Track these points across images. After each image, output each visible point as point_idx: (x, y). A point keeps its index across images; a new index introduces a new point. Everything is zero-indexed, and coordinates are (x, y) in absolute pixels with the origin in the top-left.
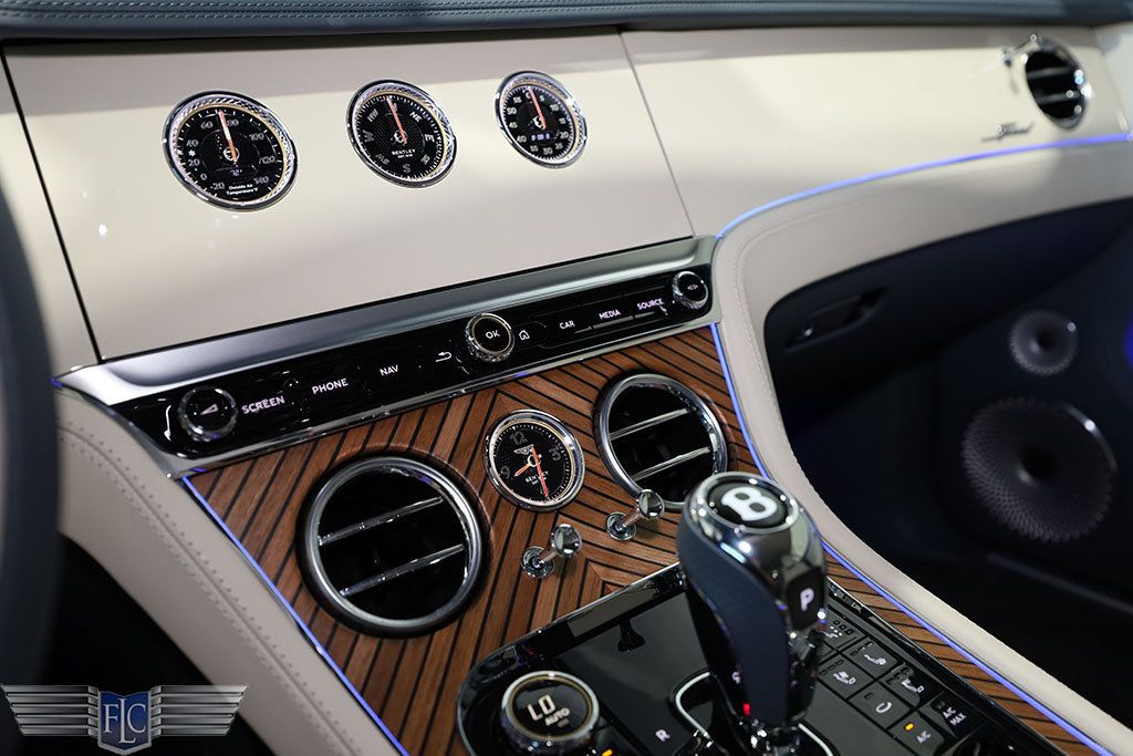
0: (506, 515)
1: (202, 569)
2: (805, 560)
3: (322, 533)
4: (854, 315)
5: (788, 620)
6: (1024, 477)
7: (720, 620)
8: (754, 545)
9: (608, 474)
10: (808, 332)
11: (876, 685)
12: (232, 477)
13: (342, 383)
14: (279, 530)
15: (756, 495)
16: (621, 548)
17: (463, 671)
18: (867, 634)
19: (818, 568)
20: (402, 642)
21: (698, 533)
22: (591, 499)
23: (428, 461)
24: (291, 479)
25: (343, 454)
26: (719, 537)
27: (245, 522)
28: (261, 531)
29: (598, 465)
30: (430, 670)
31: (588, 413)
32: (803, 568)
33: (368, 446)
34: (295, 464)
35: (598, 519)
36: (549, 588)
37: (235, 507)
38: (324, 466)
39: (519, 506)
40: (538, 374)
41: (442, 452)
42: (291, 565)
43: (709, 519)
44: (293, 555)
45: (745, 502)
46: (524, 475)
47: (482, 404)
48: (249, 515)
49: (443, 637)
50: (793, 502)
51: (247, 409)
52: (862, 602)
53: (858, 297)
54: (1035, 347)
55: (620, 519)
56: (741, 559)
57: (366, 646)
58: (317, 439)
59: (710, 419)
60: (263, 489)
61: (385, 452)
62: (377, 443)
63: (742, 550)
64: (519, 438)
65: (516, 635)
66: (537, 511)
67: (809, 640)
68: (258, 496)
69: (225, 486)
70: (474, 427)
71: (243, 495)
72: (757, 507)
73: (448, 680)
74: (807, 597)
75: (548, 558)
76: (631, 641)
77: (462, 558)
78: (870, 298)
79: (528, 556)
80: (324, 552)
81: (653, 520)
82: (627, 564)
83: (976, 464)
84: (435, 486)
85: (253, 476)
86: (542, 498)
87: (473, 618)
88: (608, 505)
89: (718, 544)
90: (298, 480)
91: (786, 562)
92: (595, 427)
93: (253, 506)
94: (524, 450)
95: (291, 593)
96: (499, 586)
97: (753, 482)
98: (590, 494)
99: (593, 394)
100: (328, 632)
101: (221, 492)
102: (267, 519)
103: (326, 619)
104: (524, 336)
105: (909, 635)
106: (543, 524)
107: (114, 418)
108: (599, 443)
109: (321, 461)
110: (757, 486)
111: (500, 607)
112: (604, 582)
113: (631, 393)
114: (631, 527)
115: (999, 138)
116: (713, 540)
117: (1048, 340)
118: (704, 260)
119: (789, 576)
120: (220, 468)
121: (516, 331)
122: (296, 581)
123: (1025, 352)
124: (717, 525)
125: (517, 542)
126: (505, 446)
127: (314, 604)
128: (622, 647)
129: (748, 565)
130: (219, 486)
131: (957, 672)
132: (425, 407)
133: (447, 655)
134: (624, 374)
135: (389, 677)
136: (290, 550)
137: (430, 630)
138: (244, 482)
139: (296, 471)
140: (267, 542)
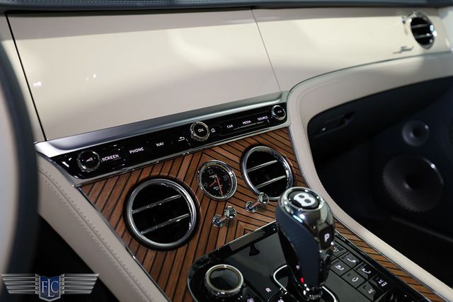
0: (206, 202)
1: (86, 223)
2: (326, 222)
3: (133, 208)
4: (342, 122)
5: (320, 245)
6: (407, 186)
7: (292, 245)
8: (306, 216)
9: (245, 186)
10: (324, 129)
11: (352, 272)
12: (98, 186)
13: (142, 149)
14: (117, 208)
15: (307, 196)
16: (251, 215)
17: (189, 264)
18: (348, 250)
19: (331, 225)
20: (165, 252)
21: (284, 210)
22: (239, 196)
23: (175, 180)
24: (121, 188)
25: (141, 178)
26: (292, 213)
27: (103, 204)
28: (110, 208)
29: (242, 182)
30: (176, 263)
31: (238, 162)
32: (325, 225)
33: (152, 174)
34: (123, 182)
35: (242, 204)
36: (223, 232)
37: (99, 199)
38: (134, 182)
39: (211, 199)
40: (219, 146)
41: (181, 177)
42: (122, 221)
43: (288, 205)
44: (122, 218)
45: (303, 199)
46: (213, 186)
47: (197, 158)
48: (104, 202)
49: (181, 250)
50: (322, 199)
51: (104, 159)
52: (346, 237)
53: (343, 116)
54: (412, 135)
55: (251, 204)
56: (301, 221)
57: (151, 254)
58: (131, 172)
59: (286, 165)
60: (110, 191)
61: (158, 177)
62: (155, 173)
63: (301, 218)
64: (211, 171)
65: (210, 250)
66: (218, 201)
67: (327, 253)
68: (108, 194)
69: (95, 190)
70: (193, 167)
71: (102, 194)
72: (308, 201)
73: (184, 268)
74: (327, 236)
75: (223, 220)
76: (254, 252)
77: (188, 219)
78: (348, 116)
79: (214, 218)
80: (134, 216)
81: (265, 205)
82: (254, 222)
83: (388, 182)
84: (178, 190)
85: (106, 186)
86: (220, 196)
87: (193, 243)
88: (246, 198)
89: (292, 215)
90: (124, 188)
91: (319, 223)
92: (241, 167)
93: (106, 198)
94: (213, 177)
95: (121, 233)
96: (203, 230)
97: (306, 191)
98: (239, 194)
99: (240, 154)
100: (136, 248)
101: (94, 192)
102: (112, 203)
103: (135, 243)
104: (213, 131)
105: (365, 251)
106: (221, 206)
107: (51, 162)
108: (242, 174)
109: (133, 180)
110: (308, 193)
111: (203, 240)
112: (245, 229)
113: (255, 153)
114: (255, 207)
115: (400, 52)
116: (290, 214)
117: (418, 132)
118: (284, 101)
119: (320, 228)
120: (94, 183)
121: (210, 129)
122: (123, 228)
123: (408, 137)
124: (291, 208)
125: (210, 213)
126: (206, 175)
127: (131, 237)
128: (251, 254)
129: (304, 223)
130: (93, 190)
131: (384, 266)
132: (174, 159)
133: (185, 257)
134: (253, 146)
135: (160, 265)
136: (121, 216)
137: (176, 248)
138: (103, 187)
139: (123, 184)
140: (112, 213)
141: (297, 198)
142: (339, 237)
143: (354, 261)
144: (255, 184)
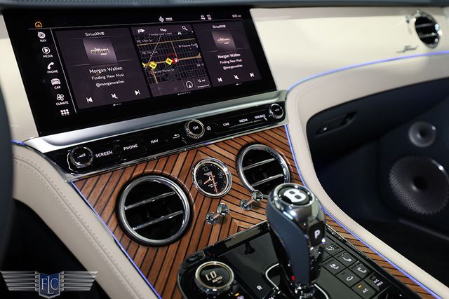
0: (200, 200)
1: (78, 218)
2: (317, 218)
3: (126, 205)
4: (344, 122)
5: (309, 242)
6: (414, 188)
7: (282, 242)
8: (296, 212)
9: (241, 184)
10: (325, 129)
11: (347, 269)
12: (91, 182)
13: (136, 146)
14: (109, 203)
15: (297, 192)
16: (246, 213)
17: (180, 261)
18: (344, 249)
19: (322, 222)
20: (156, 249)
21: (274, 207)
22: (235, 194)
23: (169, 177)
24: (114, 184)
25: (135, 174)
26: (282, 209)
27: (96, 200)
28: (102, 204)
29: (237, 180)
30: (167, 260)
31: (234, 160)
32: (316, 222)
33: (146, 171)
34: (116, 178)
35: (237, 202)
36: (217, 228)
37: (92, 194)
38: (128, 179)
39: (205, 196)
40: (214, 144)
41: (175, 174)
42: (113, 217)
43: (278, 202)
44: (114, 214)
45: (293, 195)
46: (208, 184)
47: (192, 155)
48: (97, 198)
49: (173, 247)
50: (312, 195)
51: (97, 156)
52: (343, 236)
53: (345, 115)
54: (419, 136)
55: (246, 202)
56: (291, 218)
57: (142, 250)
58: (125, 168)
59: (283, 162)
60: (103, 187)
61: (152, 174)
62: (149, 170)
63: (292, 214)
64: (206, 169)
65: (202, 247)
66: (212, 198)
67: (319, 251)
68: (101, 190)
69: (88, 186)
70: (188, 164)
71: (95, 189)
72: (298, 197)
73: (175, 263)
74: (317, 233)
75: (216, 217)
76: (250, 251)
77: (182, 216)
78: (350, 115)
79: (208, 215)
80: (127, 212)
81: (259, 202)
82: (249, 219)
83: (395, 182)
84: (174, 189)
85: (99, 182)
86: (215, 193)
87: (186, 240)
88: (241, 196)
89: (282, 212)
90: (117, 184)
91: (309, 219)
92: (237, 165)
93: (99, 194)
94: (208, 174)
95: (113, 228)
96: (196, 227)
97: (296, 187)
98: (234, 192)
99: (236, 152)
100: (127, 244)
101: (86, 188)
102: (105, 199)
103: (126, 239)
104: (209, 128)
105: (361, 250)
106: (215, 203)
107: (45, 158)
108: (238, 172)
109: (126, 177)
110: (298, 188)
111: (196, 236)
112: (239, 227)
113: (251, 152)
114: (250, 205)
115: (404, 52)
116: (280, 210)
117: (424, 133)
118: (283, 100)
119: (310, 225)
120: (86, 178)
121: (205, 127)
122: (115, 224)
123: (414, 138)
124: (282, 204)
125: (204, 210)
126: (200, 172)
127: (122, 233)
128: (246, 253)
129: (294, 220)
130: (86, 185)
131: (380, 265)
132: (168, 156)
133: (175, 253)
134: (249, 144)
135: (151, 262)
136: (112, 213)
137: (168, 244)
138: (95, 184)
139: (117, 180)
140: (104, 209)
141: (287, 194)
142: (336, 237)
144: (251, 183)
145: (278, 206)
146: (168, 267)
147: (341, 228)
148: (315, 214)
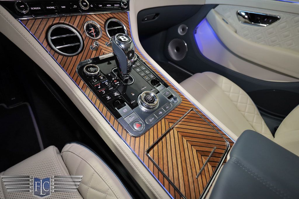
0: (87, 39)
3: (51, 37)
6: (175, 51)
8: (125, 46)
9: (106, 35)
10: (146, 19)
11: (142, 71)
12: (31, 22)
13: (53, 7)
14: (42, 34)
15: (125, 37)
16: (107, 48)
17: (78, 63)
18: (143, 65)
20: (67, 57)
23: (72, 27)
24: (44, 25)
25: (54, 22)
29: (105, 33)
31: (104, 24)
34: (44, 22)
35: (104, 43)
36: (94, 52)
37: (32, 28)
38: (51, 24)
39: (90, 38)
40: (94, 14)
41: (75, 26)
42: (45, 41)
45: (123, 38)
46: (91, 33)
47: (83, 18)
48: (35, 30)
49: (75, 58)
51: (32, 9)
52: (144, 61)
53: (154, 14)
54: (181, 30)
55: (108, 43)
57: (60, 57)
58: (49, 18)
59: (125, 28)
60: (38, 26)
61: (64, 24)
62: (61, 21)
63: (123, 46)
64: (90, 26)
66: (93, 40)
68: (37, 27)
70: (81, 22)
72: (125, 39)
73: (75, 64)
74: (131, 55)
75: (94, 47)
77: (79, 45)
78: (157, 15)
79: (91, 47)
80: (52, 40)
83: (170, 48)
84: (74, 32)
85: (35, 23)
86: (94, 37)
87: (81, 55)
88: (106, 41)
89: (118, 45)
90: (45, 26)
91: (129, 50)
92: (105, 27)
93: (36, 29)
94: (91, 28)
96: (85, 51)
98: (103, 38)
99: (105, 21)
100: (53, 54)
101: (29, 25)
103: (53, 51)
104: (92, 6)
108: (105, 30)
110: (125, 36)
112: (104, 53)
113: (111, 22)
114: (109, 45)
117: (183, 29)
120: (28, 20)
121: (90, 5)
122: (46, 44)
123: (180, 31)
124: (118, 42)
125: (89, 44)
126: (88, 27)
127: (50, 49)
128: (108, 64)
129: (123, 49)
130: (28, 24)
131: (157, 73)
132: (72, 16)
133: (75, 60)
134: (111, 18)
135: (65, 62)
136: (45, 38)
137: (73, 56)
138: (33, 24)
139: (45, 24)
140: (40, 36)
141: (121, 37)
142: (142, 61)
143: (144, 68)
144: (110, 36)
145: (117, 43)
146: (72, 65)
147: (144, 57)
148: (131, 48)
